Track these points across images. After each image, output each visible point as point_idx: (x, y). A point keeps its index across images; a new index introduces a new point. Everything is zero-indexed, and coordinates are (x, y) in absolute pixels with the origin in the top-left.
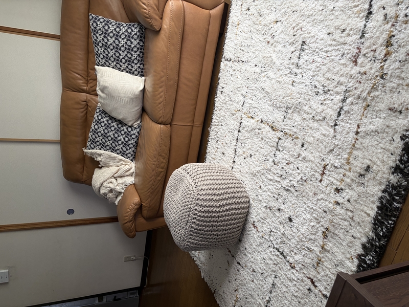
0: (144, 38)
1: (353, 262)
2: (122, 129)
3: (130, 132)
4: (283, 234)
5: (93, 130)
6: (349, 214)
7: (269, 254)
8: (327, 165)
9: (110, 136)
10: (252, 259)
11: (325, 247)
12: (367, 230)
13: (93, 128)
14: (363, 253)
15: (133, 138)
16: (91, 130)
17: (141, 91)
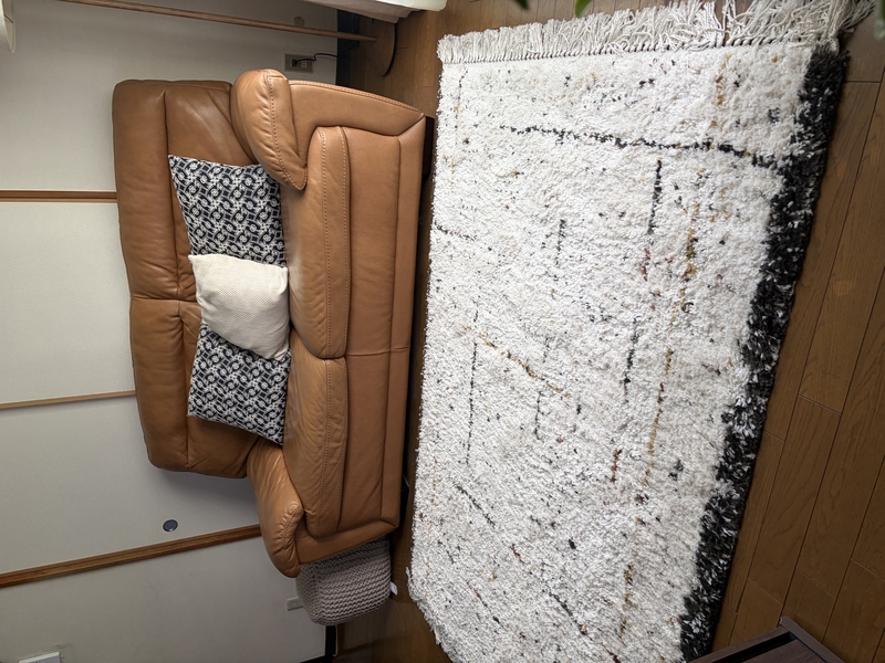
0: (279, 191)
1: (674, 629)
2: (254, 365)
3: (269, 371)
4: (564, 571)
5: (197, 372)
6: (661, 542)
7: (545, 605)
8: (621, 451)
9: (232, 381)
10: (518, 614)
11: (630, 599)
12: (689, 574)
13: (197, 367)
14: (687, 614)
15: (276, 383)
16: (194, 372)
17: (282, 294)
